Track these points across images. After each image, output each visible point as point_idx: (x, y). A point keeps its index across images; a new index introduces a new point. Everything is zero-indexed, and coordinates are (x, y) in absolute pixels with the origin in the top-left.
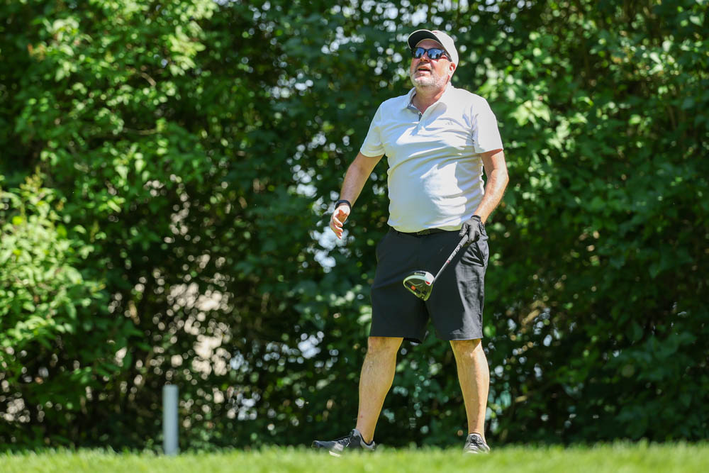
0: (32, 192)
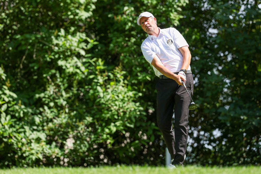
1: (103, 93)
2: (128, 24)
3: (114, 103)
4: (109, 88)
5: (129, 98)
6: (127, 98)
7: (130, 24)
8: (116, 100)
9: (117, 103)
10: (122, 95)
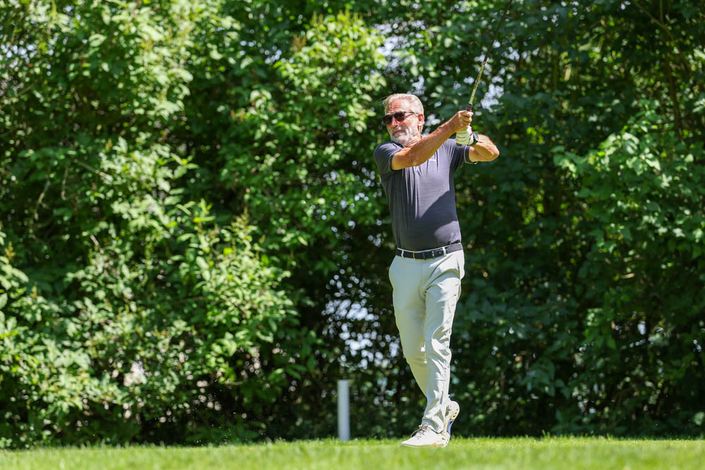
0: (241, 229)
2: (260, 128)
7: (263, 128)
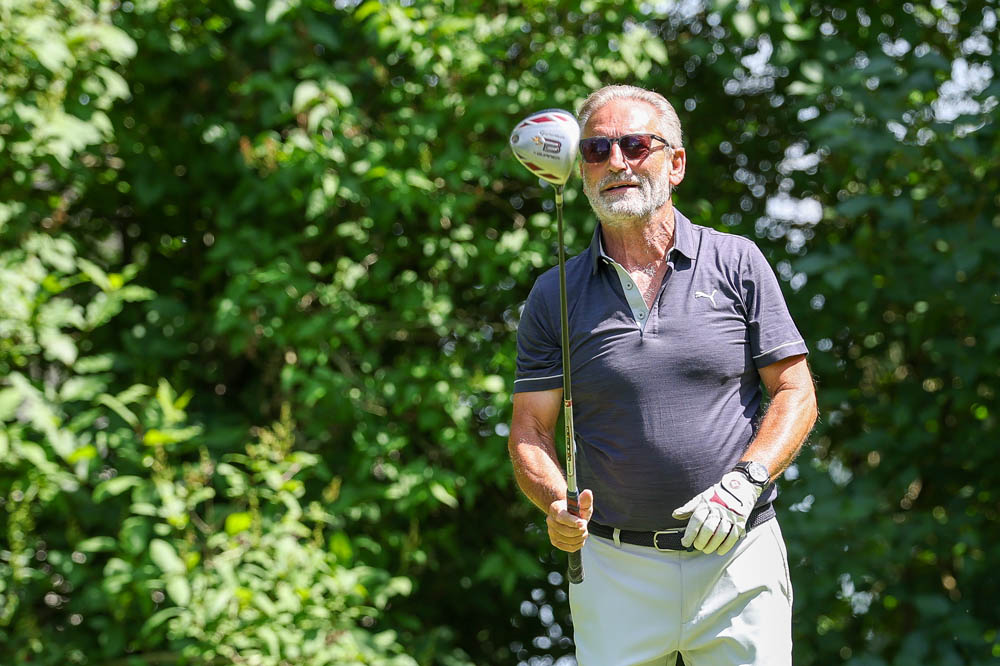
0: (272, 463)
1: (189, 576)
2: (321, 186)
3: (253, 636)
4: (219, 551)
5: (337, 604)
6: (326, 606)
7: (330, 184)
8: (264, 619)
9: (266, 634)
10: (295, 592)
